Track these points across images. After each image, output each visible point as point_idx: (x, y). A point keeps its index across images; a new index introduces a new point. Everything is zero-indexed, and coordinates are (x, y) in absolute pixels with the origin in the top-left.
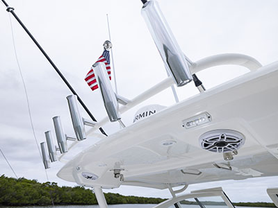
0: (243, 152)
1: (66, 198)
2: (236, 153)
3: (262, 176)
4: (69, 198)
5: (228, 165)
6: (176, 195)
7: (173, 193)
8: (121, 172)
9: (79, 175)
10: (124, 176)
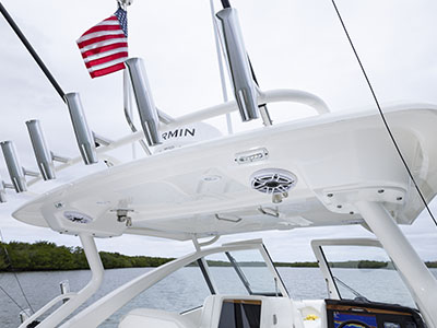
0: (294, 195)
1: (18, 261)
2: (286, 195)
3: (311, 225)
4: (25, 261)
5: (276, 211)
6: (202, 248)
7: (198, 246)
8: (129, 214)
9: (59, 216)
10: (133, 220)
